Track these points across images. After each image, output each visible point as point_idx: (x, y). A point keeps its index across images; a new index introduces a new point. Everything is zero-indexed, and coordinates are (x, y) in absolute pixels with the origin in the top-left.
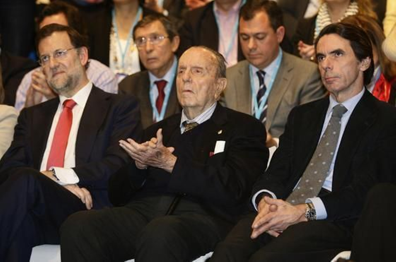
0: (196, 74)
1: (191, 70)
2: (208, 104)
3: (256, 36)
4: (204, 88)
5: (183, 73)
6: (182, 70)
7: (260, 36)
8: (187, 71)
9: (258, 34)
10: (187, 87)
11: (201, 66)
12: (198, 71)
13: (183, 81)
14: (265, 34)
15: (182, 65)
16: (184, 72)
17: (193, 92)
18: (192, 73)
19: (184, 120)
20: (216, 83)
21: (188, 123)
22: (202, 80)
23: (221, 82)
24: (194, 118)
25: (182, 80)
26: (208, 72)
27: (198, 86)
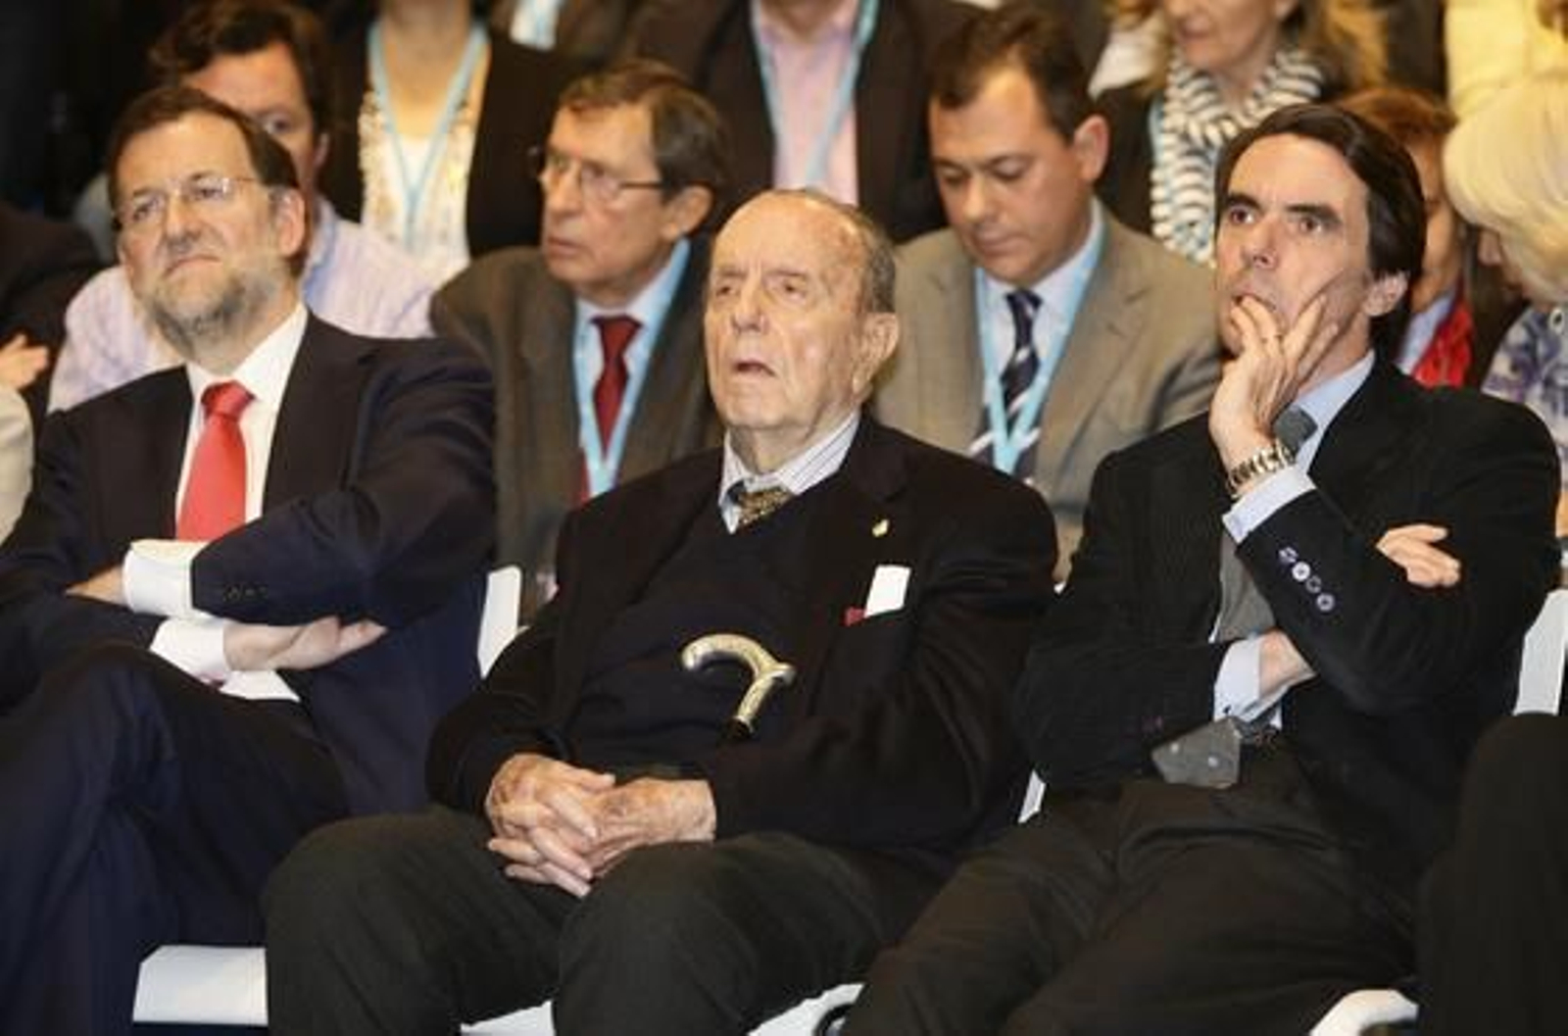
0: (783, 299)
1: (763, 283)
2: (827, 416)
3: (993, 168)
4: (814, 353)
5: (732, 292)
6: (727, 282)
7: (1009, 167)
8: (749, 287)
9: (998, 160)
10: (748, 348)
11: (802, 269)
12: (790, 289)
13: (735, 324)
14: (1027, 160)
15: (729, 261)
16: (738, 294)
17: (771, 373)
18: (768, 294)
19: (736, 479)
20: (860, 332)
21: (751, 488)
22: (806, 323)
23: (875, 333)
24: (772, 471)
25: (728, 323)
26: (830, 292)
27: (787, 347)
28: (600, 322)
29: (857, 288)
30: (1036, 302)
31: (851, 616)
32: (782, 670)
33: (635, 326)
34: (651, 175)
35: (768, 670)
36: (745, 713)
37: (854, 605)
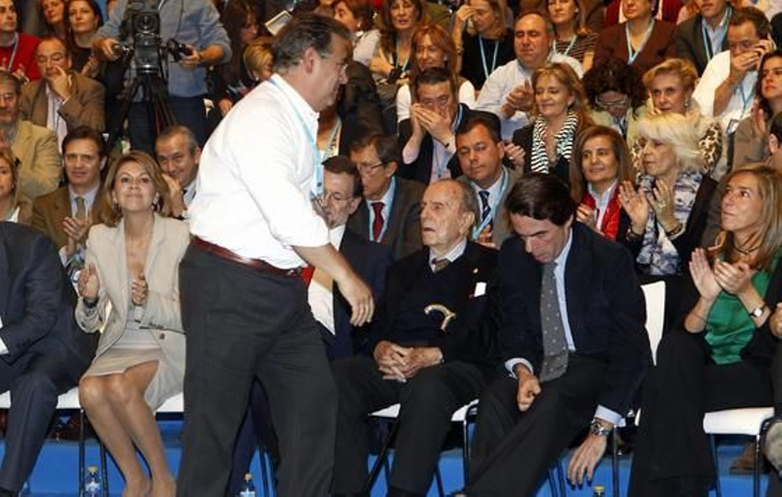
28: (373, 205)
29: (458, 206)
30: (488, 194)
31: (470, 296)
32: (453, 315)
33: (383, 205)
34: (380, 163)
35: (449, 315)
36: (443, 326)
37: (471, 293)
